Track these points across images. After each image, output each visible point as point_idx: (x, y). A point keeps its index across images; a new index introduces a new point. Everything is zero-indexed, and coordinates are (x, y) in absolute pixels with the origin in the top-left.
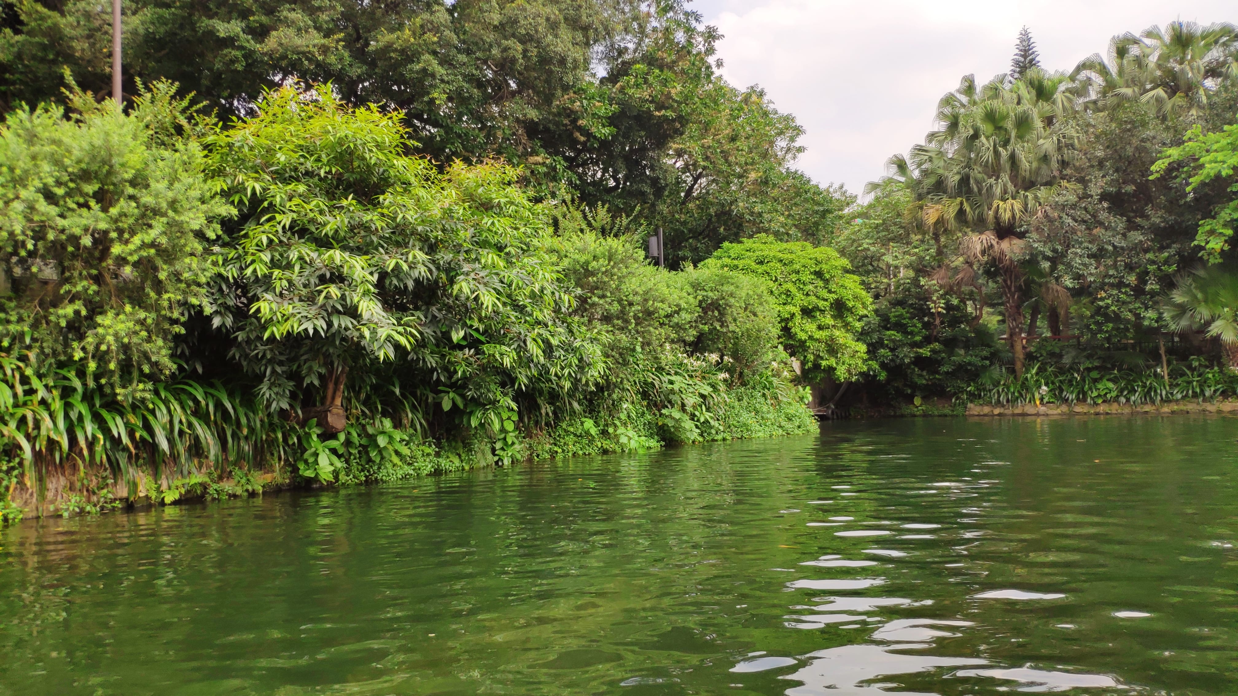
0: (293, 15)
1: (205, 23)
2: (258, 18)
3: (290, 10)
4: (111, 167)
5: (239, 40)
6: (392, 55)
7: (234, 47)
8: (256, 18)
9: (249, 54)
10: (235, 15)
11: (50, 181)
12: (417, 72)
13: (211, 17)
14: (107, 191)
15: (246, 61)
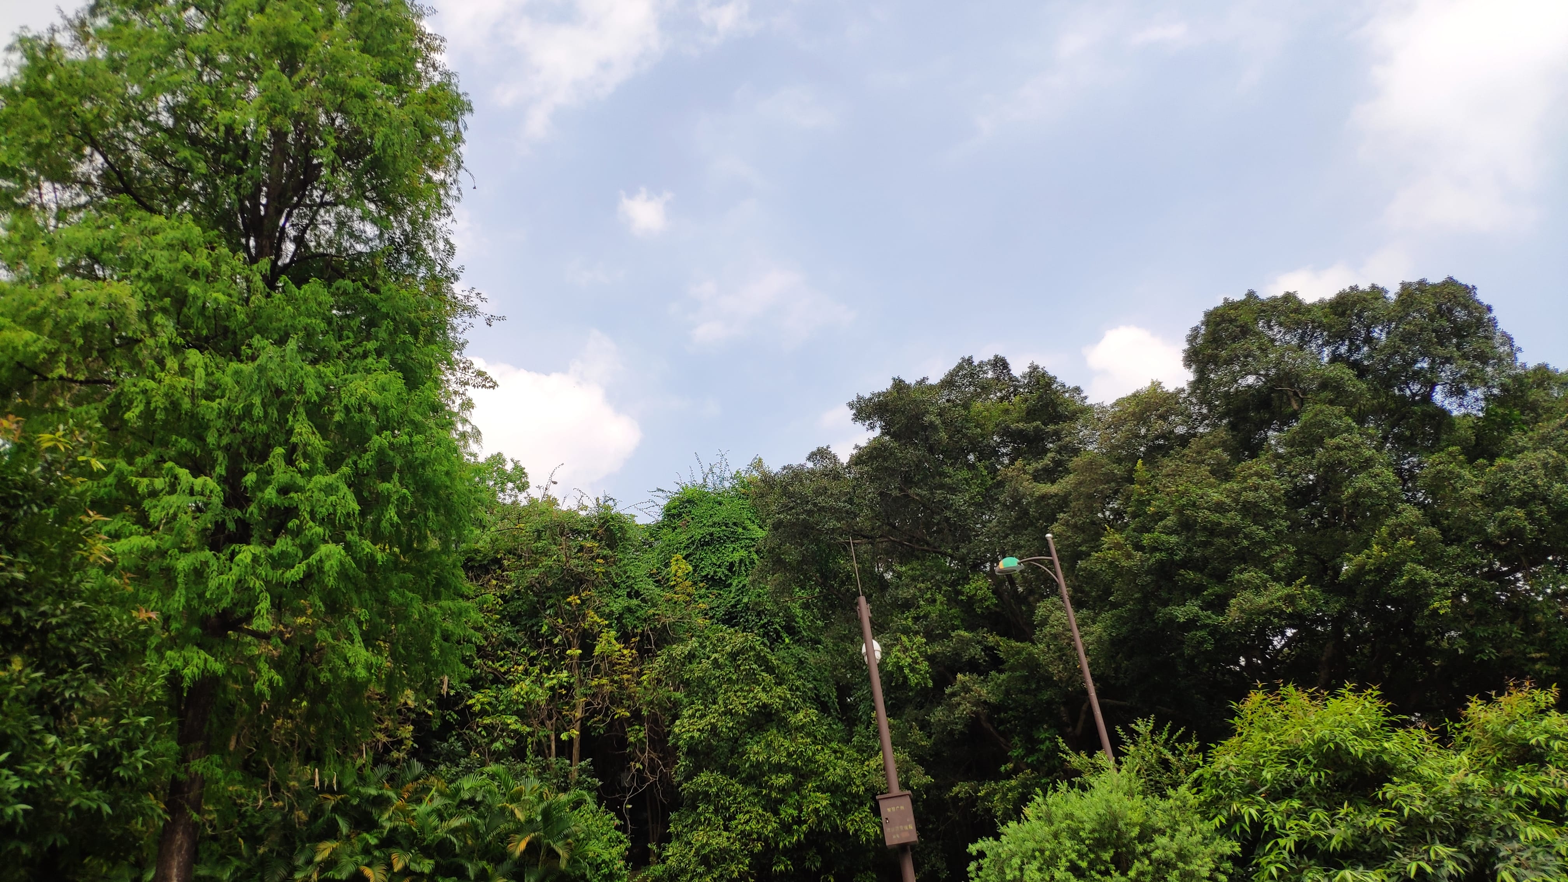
0: (1246, 576)
1: (1163, 612)
2: (1213, 590)
3: (1241, 572)
4: (1119, 830)
5: (1200, 619)
6: (1367, 577)
7: (1198, 628)
8: (1210, 591)
9: (1214, 630)
10: (1188, 595)
11: (1074, 856)
12: (1404, 587)
13: (1165, 604)
14: (1122, 853)
15: (1214, 637)
